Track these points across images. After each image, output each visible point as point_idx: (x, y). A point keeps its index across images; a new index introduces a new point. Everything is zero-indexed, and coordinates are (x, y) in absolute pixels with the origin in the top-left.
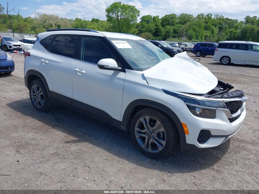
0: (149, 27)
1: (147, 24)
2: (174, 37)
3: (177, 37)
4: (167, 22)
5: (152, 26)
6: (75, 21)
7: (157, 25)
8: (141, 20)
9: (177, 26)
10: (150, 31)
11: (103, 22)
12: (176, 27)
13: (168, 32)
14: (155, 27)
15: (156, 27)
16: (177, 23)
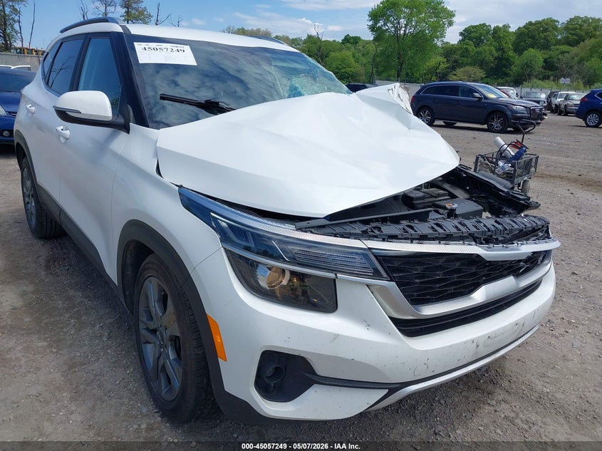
0: (479, 53)
1: (477, 45)
2: (545, 78)
3: (552, 78)
4: (529, 41)
5: (488, 51)
6: (305, 42)
7: (503, 50)
8: (461, 38)
9: (557, 49)
10: (482, 64)
11: (368, 42)
12: (554, 52)
13: (528, 65)
14: (496, 54)
15: (500, 53)
16: (559, 43)
